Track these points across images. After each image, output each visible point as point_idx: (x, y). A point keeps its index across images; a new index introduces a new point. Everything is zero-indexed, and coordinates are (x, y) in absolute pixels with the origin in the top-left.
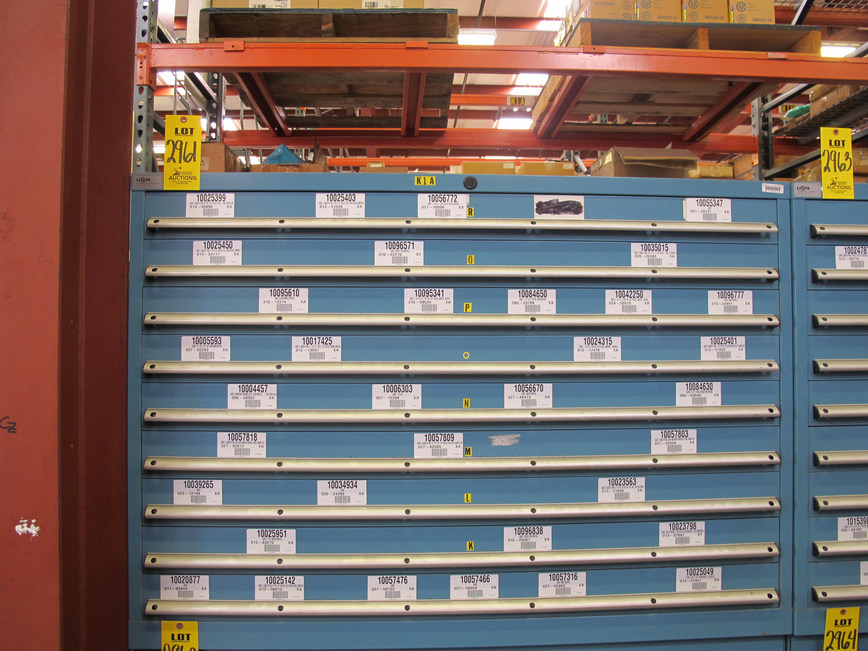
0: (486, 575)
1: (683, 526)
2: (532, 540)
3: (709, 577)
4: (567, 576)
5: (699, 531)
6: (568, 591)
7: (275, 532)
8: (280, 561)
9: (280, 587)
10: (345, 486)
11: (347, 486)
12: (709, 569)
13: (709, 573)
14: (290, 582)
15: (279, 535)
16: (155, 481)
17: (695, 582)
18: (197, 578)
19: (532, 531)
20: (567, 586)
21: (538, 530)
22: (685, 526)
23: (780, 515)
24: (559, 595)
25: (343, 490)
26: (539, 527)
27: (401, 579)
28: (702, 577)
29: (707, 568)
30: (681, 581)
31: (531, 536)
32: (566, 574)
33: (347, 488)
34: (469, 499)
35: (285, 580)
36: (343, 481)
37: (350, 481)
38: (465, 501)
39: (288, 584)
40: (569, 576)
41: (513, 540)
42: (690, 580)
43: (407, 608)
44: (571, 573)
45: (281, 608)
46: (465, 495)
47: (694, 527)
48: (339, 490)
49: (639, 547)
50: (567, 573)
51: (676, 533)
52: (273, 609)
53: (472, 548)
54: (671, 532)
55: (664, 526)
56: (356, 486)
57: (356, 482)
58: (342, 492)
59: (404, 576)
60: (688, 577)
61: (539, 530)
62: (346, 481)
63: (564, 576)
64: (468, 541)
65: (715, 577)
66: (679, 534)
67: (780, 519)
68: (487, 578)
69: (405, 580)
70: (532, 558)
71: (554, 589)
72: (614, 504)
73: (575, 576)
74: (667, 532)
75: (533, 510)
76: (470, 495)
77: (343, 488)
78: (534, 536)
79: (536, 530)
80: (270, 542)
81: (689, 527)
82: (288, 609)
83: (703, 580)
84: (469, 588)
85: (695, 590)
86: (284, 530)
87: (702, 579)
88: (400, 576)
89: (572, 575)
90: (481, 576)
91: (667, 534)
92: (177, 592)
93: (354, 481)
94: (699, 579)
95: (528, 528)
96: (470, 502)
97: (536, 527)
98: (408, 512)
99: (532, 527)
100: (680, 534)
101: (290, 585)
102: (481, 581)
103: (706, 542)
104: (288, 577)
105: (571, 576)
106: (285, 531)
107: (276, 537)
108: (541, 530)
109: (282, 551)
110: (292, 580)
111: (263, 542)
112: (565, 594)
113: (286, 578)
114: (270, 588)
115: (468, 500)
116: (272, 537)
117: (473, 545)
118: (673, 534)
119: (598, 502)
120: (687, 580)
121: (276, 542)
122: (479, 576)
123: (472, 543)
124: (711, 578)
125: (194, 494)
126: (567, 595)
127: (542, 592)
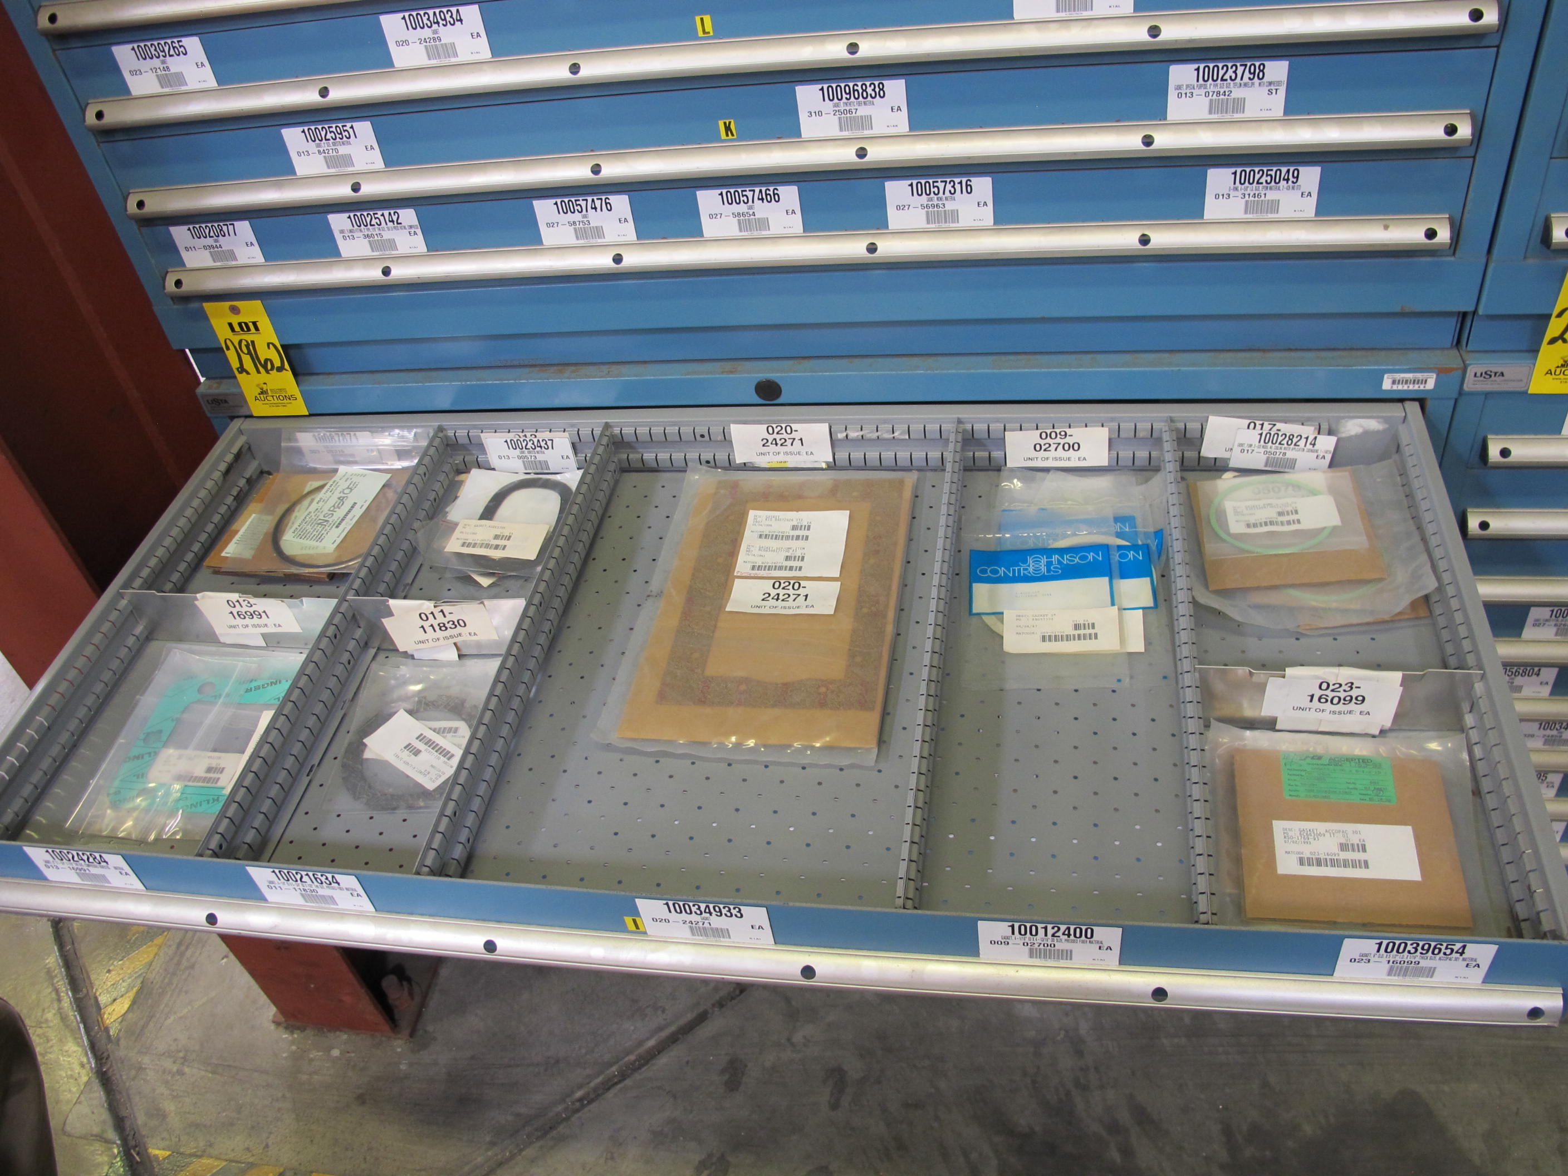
0: (772, 189)
1: (1230, 72)
2: (863, 111)
3: (1288, 188)
4: (949, 187)
5: (1270, 83)
6: (954, 216)
7: (334, 129)
8: (356, 188)
9: (377, 232)
10: (438, 23)
11: (441, 22)
12: (1288, 171)
13: (1288, 180)
14: (393, 221)
15: (344, 137)
16: (80, 53)
17: (1252, 199)
18: (231, 228)
19: (860, 91)
20: (950, 206)
21: (874, 90)
22: (1235, 72)
23: (1500, 43)
24: (933, 226)
25: (435, 32)
26: (877, 83)
27: (598, 203)
28: (1271, 188)
29: (1284, 170)
30: (1217, 197)
31: (859, 104)
32: (946, 182)
33: (443, 25)
34: (709, 27)
35: (382, 218)
36: (431, 12)
37: (445, 10)
38: (701, 34)
39: (390, 224)
40: (953, 187)
41: (820, 113)
42: (1239, 194)
43: (618, 259)
44: (957, 180)
45: (386, 272)
46: (698, 19)
47: (1258, 74)
48: (427, 33)
49: (1118, 121)
50: (948, 180)
51: (1212, 89)
52: (373, 274)
53: (733, 135)
54: (1200, 87)
55: (1181, 74)
56: (461, 20)
57: (458, 11)
58: (436, 36)
59: (604, 198)
60: (1236, 189)
61: (877, 90)
62: (437, 11)
63: (941, 185)
64: (721, 119)
65: (1302, 190)
66: (1218, 93)
67: (1498, 52)
68: (774, 194)
69: (606, 204)
70: (862, 153)
71: (922, 213)
72: (1052, 25)
73: (967, 186)
74: (1188, 86)
75: (853, 48)
76: (707, 19)
77: (435, 26)
78: (865, 104)
79: (870, 90)
80: (331, 151)
81: (1247, 75)
82: (400, 272)
83: (1271, 195)
84: (739, 214)
85: (1250, 216)
86: (349, 125)
87: (1268, 192)
88: (595, 198)
89: (961, 183)
90: (761, 191)
91: (1188, 91)
92: (207, 253)
93: (454, 10)
94: (1264, 192)
95: (851, 85)
96: (712, 34)
97: (868, 84)
98: (575, 69)
99: (860, 84)
100: (1222, 91)
101: (395, 227)
102: (762, 199)
103: (1287, 111)
104: (386, 213)
105: (958, 187)
106: (352, 127)
107: (338, 140)
108: (880, 89)
109: (359, 166)
110: (395, 218)
111: (319, 152)
112: (946, 222)
113: (383, 215)
114: (360, 234)
115: (707, 31)
116: (332, 141)
117: (733, 127)
118: (1203, 91)
119: (1013, 18)
120: (1232, 193)
121: (343, 150)
122: (757, 190)
123: (730, 123)
124: (1291, 191)
125: (158, 70)
126: (951, 225)
127: (895, 219)
